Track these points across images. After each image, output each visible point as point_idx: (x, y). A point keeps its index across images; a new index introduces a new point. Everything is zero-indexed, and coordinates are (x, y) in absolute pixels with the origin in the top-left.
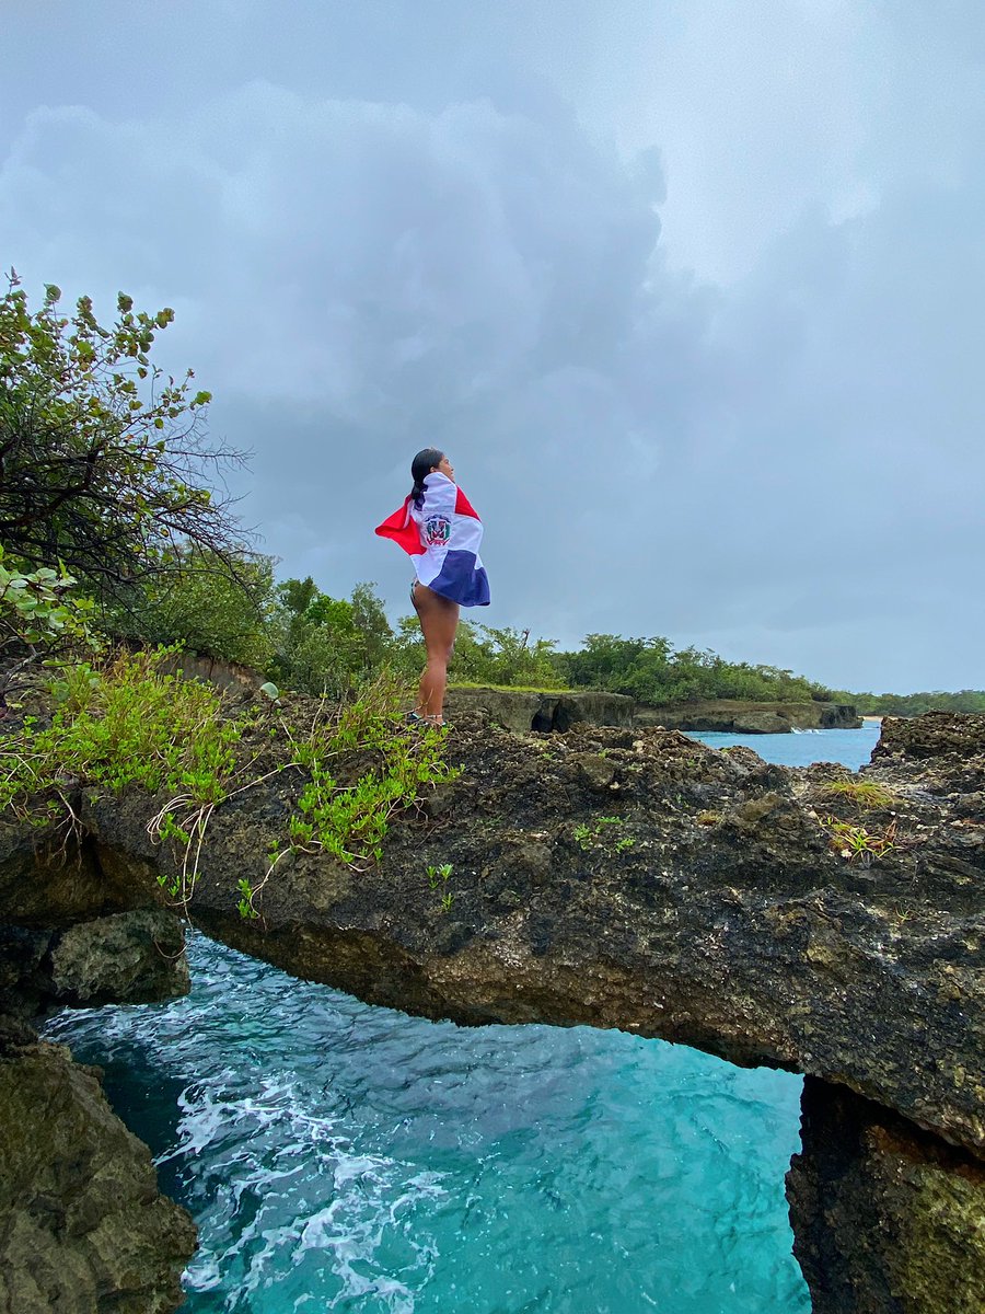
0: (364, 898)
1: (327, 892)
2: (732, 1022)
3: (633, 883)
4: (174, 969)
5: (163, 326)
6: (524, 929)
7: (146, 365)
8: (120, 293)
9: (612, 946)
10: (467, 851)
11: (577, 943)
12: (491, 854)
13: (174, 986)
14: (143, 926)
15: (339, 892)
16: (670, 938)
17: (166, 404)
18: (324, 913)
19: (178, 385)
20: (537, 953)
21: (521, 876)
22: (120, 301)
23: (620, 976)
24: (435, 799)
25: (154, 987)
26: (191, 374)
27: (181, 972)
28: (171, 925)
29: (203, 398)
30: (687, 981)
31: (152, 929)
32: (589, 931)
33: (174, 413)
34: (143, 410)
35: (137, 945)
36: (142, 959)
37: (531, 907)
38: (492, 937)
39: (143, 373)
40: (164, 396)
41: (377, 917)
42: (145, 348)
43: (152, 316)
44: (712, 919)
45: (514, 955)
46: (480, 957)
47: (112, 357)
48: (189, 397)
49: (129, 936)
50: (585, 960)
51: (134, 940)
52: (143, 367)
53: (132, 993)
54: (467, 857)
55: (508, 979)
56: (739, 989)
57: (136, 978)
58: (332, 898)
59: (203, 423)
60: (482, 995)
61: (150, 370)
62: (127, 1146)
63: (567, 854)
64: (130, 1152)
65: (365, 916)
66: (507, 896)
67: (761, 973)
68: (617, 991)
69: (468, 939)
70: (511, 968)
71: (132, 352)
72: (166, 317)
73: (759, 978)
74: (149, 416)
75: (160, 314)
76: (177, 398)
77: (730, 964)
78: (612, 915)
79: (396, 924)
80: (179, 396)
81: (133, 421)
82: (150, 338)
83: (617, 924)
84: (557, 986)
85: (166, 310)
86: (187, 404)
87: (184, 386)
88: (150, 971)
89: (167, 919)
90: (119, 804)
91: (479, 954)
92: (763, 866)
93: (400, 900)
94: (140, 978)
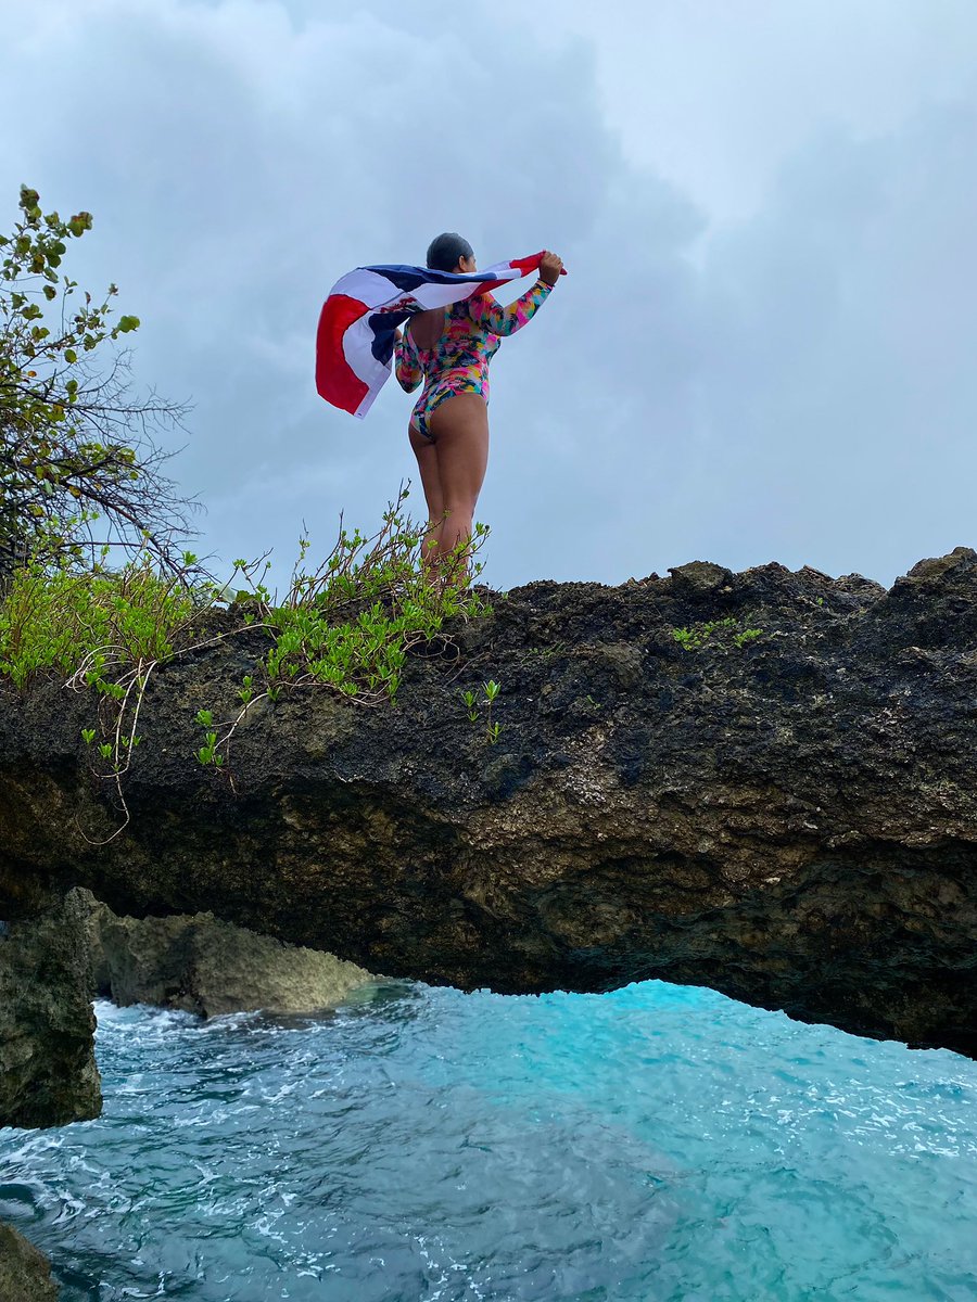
0: (376, 740)
1: (323, 733)
2: (922, 827)
3: (762, 676)
4: (79, 1077)
5: (78, 233)
6: (607, 749)
7: (56, 282)
8: (23, 186)
9: (738, 748)
10: (518, 673)
11: (686, 760)
12: (554, 672)
13: (80, 1102)
14: (39, 1005)
15: (339, 731)
16: (824, 724)
17: (80, 330)
18: (317, 761)
19: (96, 304)
20: (627, 781)
21: (601, 680)
22: (22, 195)
23: (750, 795)
24: (468, 630)
25: (51, 1103)
26: (114, 290)
27: (88, 1082)
28: (78, 1005)
29: (129, 324)
30: (855, 770)
31: (51, 1010)
32: (702, 738)
33: (90, 343)
34: (50, 339)
35: (30, 1034)
36: (36, 1055)
37: (615, 721)
38: (560, 764)
39: (50, 293)
40: (78, 319)
41: (394, 767)
42: (55, 262)
43: (65, 220)
44: (885, 689)
45: (593, 785)
46: (543, 800)
47: (11, 270)
48: (110, 321)
49: (19, 1019)
50: (699, 779)
51: (25, 1026)
52: (51, 284)
53: (19, 1111)
54: (519, 680)
55: (585, 827)
56: (931, 773)
57: (27, 1085)
58: (329, 738)
59: (126, 372)
60: (547, 865)
61: (59, 288)
62: (17, 1250)
63: (663, 663)
64: (20, 1259)
65: (378, 764)
66: (583, 705)
67: (963, 737)
68: (746, 822)
69: (526, 777)
70: (589, 806)
71: (37, 267)
72: (81, 224)
73: (962, 746)
74: (58, 346)
75: (74, 218)
76: (95, 323)
77: (917, 738)
78: (735, 710)
79: (420, 772)
80: (98, 320)
81: (36, 352)
82: (61, 249)
83: (744, 720)
84: (656, 834)
85: (82, 213)
86: (108, 330)
87: (105, 306)
88: (47, 1075)
89: (73, 997)
90: (22, 703)
91: (542, 794)
92: (954, 620)
93: (425, 740)
94: (33, 1086)
